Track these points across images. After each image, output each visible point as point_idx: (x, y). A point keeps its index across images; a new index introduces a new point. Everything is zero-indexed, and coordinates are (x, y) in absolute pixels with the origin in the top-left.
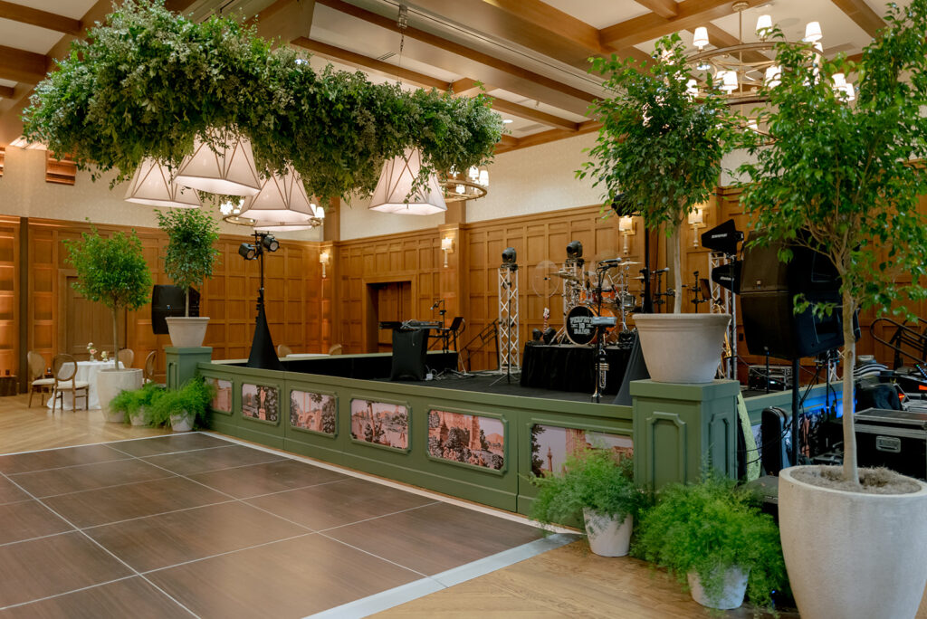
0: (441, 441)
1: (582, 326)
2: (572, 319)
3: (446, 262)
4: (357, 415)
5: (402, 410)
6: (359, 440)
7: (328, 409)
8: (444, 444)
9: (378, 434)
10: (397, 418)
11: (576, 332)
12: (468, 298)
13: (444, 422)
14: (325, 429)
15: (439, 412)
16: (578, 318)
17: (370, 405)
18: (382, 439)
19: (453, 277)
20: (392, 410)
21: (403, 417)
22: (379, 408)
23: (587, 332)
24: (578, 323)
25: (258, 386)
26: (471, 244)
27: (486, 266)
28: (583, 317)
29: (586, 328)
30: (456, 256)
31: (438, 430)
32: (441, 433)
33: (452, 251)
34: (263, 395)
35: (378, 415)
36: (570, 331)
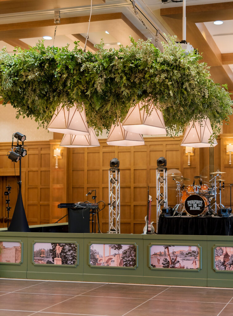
0: (224, 262)
1: (195, 205)
2: (188, 202)
3: (57, 165)
4: (155, 254)
5: (194, 249)
6: (157, 267)
7: (128, 253)
8: (226, 263)
9: (174, 263)
10: (189, 253)
11: (191, 209)
12: (72, 189)
13: (226, 252)
14: (126, 265)
15: (222, 248)
16: (193, 201)
17: (167, 247)
18: (177, 265)
19: (62, 175)
20: (186, 249)
21: (195, 252)
22: (176, 249)
23: (199, 209)
24: (193, 204)
25: (52, 244)
26: (73, 153)
27: (86, 168)
28: (196, 201)
29: (197, 206)
30: (64, 161)
31: (223, 256)
32: (224, 258)
33: (61, 157)
34: (59, 250)
35: (173, 253)
36: (187, 208)
